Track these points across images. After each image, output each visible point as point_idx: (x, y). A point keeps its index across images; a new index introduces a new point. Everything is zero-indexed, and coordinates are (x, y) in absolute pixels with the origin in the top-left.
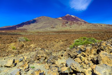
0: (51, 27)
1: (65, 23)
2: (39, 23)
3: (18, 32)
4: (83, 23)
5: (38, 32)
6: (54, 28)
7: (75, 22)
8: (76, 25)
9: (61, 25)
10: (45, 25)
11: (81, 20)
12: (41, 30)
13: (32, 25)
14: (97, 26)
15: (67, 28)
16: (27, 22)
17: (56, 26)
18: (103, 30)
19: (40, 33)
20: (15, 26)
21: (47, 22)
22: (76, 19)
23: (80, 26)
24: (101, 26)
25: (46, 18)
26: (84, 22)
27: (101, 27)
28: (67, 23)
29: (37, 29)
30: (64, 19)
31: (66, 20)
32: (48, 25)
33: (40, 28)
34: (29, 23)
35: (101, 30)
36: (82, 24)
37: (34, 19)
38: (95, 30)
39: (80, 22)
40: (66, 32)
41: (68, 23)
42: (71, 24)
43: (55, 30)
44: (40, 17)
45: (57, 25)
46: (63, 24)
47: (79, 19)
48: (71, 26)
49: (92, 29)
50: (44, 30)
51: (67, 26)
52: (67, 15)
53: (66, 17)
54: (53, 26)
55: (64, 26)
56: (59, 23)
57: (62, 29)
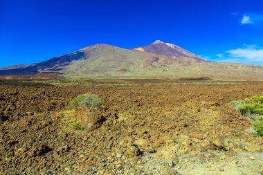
0: (120, 68)
1: (151, 59)
2: (91, 59)
3: (42, 80)
4: (193, 60)
6: (125, 70)
7: (174, 57)
8: (176, 65)
9: (142, 65)
10: (105, 63)
11: (188, 54)
12: (96, 76)
13: (75, 64)
14: (226, 67)
15: (157, 72)
16: (65, 56)
17: (131, 68)
18: (240, 78)
20: (36, 67)
21: (111, 57)
22: (177, 52)
23: (186, 68)
24: (236, 67)
25: (108, 47)
26: (195, 58)
27: (235, 71)
28: (157, 59)
29: (86, 72)
30: (149, 51)
31: (153, 53)
32: (112, 63)
33: (95, 71)
34: (67, 59)
35: (236, 78)
36: (192, 64)
37: (80, 50)
38: (221, 77)
39: (185, 59)
40: (155, 80)
41: (159, 61)
42: (166, 62)
43: (127, 75)
45: (132, 64)
46: (147, 62)
47: (184, 52)
48: (165, 68)
49: (214, 75)
50: (102, 74)
51: (155, 67)
52: (157, 42)
53: (155, 48)
54: (123, 67)
55: (151, 67)
56: (138, 60)
57: (146, 75)
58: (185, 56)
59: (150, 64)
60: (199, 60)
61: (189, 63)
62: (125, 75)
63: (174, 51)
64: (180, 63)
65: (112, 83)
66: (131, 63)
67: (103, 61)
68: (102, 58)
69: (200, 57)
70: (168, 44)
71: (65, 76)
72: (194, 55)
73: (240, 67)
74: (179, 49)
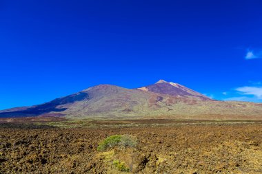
0: (124, 108)
1: (155, 99)
4: (198, 99)
6: (129, 110)
7: (179, 96)
8: (181, 104)
9: (146, 105)
11: (192, 93)
12: (99, 117)
13: (78, 105)
14: (234, 106)
15: (162, 112)
16: (68, 97)
17: (135, 108)
21: (114, 97)
22: (181, 91)
24: (244, 106)
25: (111, 88)
26: (201, 97)
27: (245, 110)
28: (161, 99)
30: (152, 90)
31: (157, 92)
32: (115, 104)
33: (98, 111)
34: (70, 100)
35: (247, 117)
36: (198, 102)
38: (230, 116)
39: (191, 98)
40: (161, 121)
41: (164, 100)
42: (171, 101)
43: (131, 115)
44: (98, 87)
45: (137, 104)
46: (151, 101)
47: (189, 91)
48: (170, 108)
49: (222, 114)
50: (105, 115)
51: (160, 107)
52: (160, 81)
53: (159, 87)
54: (127, 107)
55: (155, 106)
56: (141, 99)
57: (151, 115)
58: (190, 95)
59: (155, 103)
60: (205, 99)
61: (195, 101)
62: (129, 115)
63: (178, 90)
64: (185, 101)
65: (118, 124)
66: (135, 103)
67: (107, 101)
68: (105, 98)
69: (205, 95)
70: (171, 83)
71: (68, 117)
72: (199, 94)
73: (248, 106)
74: (183, 88)
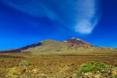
0: (57, 50)
1: (70, 46)
2: (44, 46)
3: (21, 55)
5: (43, 56)
6: (59, 51)
7: (81, 44)
8: (82, 48)
9: (66, 48)
10: (50, 48)
11: (86, 43)
13: (37, 48)
14: (105, 49)
15: (73, 51)
17: (61, 50)
18: (111, 54)
19: (45, 56)
20: (20, 49)
21: (53, 45)
22: (81, 42)
23: (86, 49)
24: (109, 49)
26: (90, 45)
27: (109, 51)
28: (73, 46)
29: (41, 51)
30: (69, 42)
31: (71, 43)
32: (53, 48)
33: (45, 51)
34: (34, 46)
35: (110, 54)
36: (89, 47)
37: (40, 42)
38: (102, 53)
39: (86, 45)
40: (72, 55)
41: (74, 46)
42: (77, 47)
43: (60, 53)
44: (46, 40)
45: (62, 48)
46: (69, 47)
48: (77, 49)
49: (99, 52)
51: (72, 49)
52: (73, 38)
53: (72, 40)
55: (70, 49)
56: (64, 46)
57: (68, 52)
60: (92, 46)
61: (87, 47)
67: (49, 47)
68: (49, 45)
70: (77, 39)
71: (32, 53)
74: (83, 41)
